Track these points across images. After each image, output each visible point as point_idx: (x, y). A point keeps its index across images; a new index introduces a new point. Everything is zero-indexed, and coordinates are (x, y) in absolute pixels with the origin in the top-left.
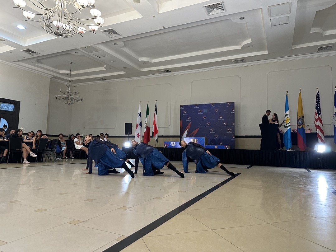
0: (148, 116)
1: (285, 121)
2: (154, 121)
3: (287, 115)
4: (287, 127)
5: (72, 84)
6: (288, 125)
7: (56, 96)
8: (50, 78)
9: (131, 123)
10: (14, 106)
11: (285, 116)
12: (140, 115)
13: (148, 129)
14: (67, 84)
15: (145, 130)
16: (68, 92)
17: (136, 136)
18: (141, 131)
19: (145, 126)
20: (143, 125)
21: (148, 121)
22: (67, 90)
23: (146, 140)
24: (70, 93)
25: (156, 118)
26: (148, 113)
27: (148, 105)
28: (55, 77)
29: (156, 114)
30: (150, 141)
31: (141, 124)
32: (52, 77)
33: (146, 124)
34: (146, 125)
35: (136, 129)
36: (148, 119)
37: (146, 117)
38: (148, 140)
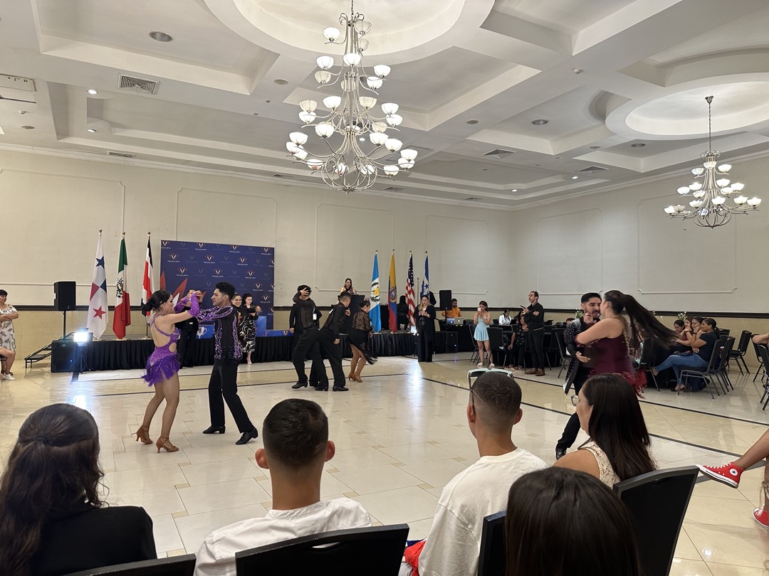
0: (126, 268)
1: (374, 291)
3: (377, 283)
4: (378, 300)
6: (378, 298)
11: (373, 285)
13: (126, 297)
15: (120, 301)
18: (105, 301)
21: (125, 279)
26: (124, 260)
31: (104, 286)
33: (122, 286)
35: (92, 296)
36: (125, 274)
37: (121, 269)
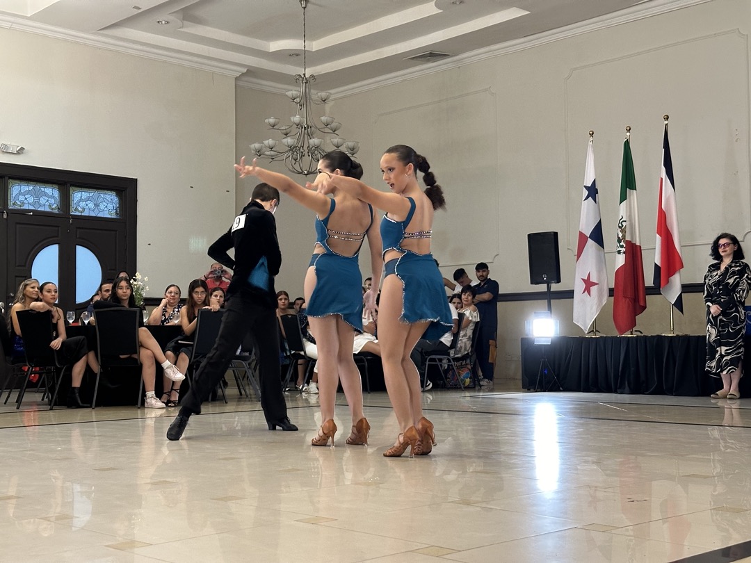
0: (633, 195)
2: (663, 216)
5: (312, 91)
7: (257, 145)
8: (237, 79)
9: (556, 234)
10: (116, 199)
12: (593, 191)
13: (634, 253)
14: (293, 92)
15: (621, 260)
16: (299, 125)
17: (579, 287)
18: (601, 263)
19: (619, 241)
20: (610, 235)
21: (630, 216)
22: (297, 119)
23: (625, 304)
24: (306, 130)
25: (668, 200)
26: (629, 181)
27: (627, 144)
28: (251, 72)
29: (667, 182)
30: (644, 308)
31: (597, 235)
32: (243, 74)
33: (623, 231)
34: (624, 237)
35: (579, 255)
36: (630, 208)
37: (623, 197)
38: (638, 307)
